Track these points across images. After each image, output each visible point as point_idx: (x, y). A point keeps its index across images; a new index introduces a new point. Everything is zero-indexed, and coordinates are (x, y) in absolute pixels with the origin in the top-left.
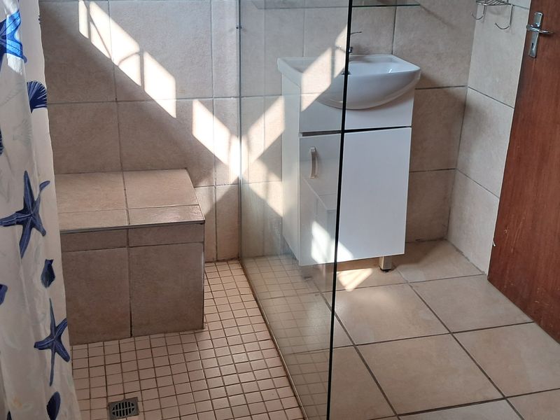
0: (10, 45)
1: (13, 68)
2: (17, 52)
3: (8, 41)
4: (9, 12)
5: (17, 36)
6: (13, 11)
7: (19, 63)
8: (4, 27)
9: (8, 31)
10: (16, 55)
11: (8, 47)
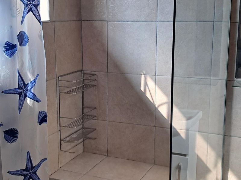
0: (29, 94)
1: (29, 104)
2: (31, 97)
3: (28, 92)
4: (30, 80)
5: (32, 90)
6: (32, 80)
7: (32, 102)
8: (28, 86)
9: (29, 88)
10: (31, 98)
11: (28, 95)
